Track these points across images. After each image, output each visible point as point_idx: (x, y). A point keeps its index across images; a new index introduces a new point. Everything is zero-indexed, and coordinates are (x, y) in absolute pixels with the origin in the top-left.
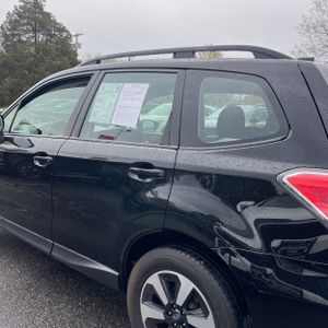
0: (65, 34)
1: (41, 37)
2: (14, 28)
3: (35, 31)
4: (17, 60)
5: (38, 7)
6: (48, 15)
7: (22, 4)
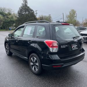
0: (33, 11)
1: (27, 13)
2: (21, 11)
3: (25, 11)
4: (22, 19)
5: (26, 5)
6: (29, 7)
7: (22, 5)
